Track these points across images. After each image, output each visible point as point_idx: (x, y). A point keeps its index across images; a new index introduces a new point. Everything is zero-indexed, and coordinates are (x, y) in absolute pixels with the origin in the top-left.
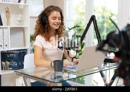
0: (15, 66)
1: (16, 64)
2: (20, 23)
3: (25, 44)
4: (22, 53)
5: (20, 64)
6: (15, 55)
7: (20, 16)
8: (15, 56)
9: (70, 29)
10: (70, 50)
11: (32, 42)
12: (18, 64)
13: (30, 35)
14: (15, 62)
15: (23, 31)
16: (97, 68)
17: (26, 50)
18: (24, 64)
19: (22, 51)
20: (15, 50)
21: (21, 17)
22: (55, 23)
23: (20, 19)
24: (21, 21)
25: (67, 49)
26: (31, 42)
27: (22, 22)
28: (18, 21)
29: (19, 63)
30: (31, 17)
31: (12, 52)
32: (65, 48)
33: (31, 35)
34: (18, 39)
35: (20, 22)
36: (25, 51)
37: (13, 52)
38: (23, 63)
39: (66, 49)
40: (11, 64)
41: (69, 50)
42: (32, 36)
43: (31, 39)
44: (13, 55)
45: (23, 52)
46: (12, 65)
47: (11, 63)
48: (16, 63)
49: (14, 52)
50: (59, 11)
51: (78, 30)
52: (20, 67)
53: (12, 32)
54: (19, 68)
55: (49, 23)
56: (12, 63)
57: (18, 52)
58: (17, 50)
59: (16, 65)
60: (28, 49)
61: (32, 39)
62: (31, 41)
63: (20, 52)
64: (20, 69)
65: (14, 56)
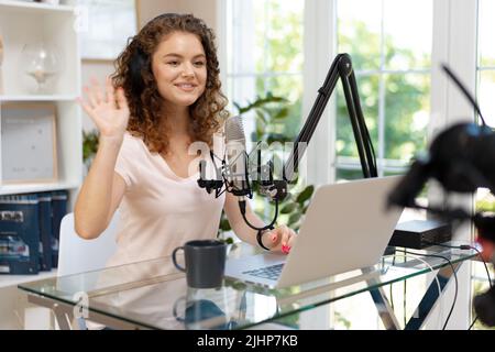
0: (22, 257)
1: (24, 249)
2: (42, 85)
3: (60, 169)
4: (51, 208)
5: (41, 250)
6: (21, 214)
7: (43, 55)
8: (22, 220)
9: (242, 111)
10: (251, 197)
11: (92, 160)
12: (33, 250)
13: (84, 133)
14: (20, 244)
15: (53, 118)
16: (358, 272)
17: (66, 192)
18: (57, 252)
19: (49, 199)
20: (20, 195)
21: (47, 61)
22: (179, 80)
23: (40, 68)
24: (46, 75)
25: (236, 193)
26: (87, 162)
27: (48, 81)
28: (33, 75)
29: (38, 247)
30: (85, 61)
31: (8, 202)
32: (230, 189)
33: (87, 133)
34: (33, 148)
35: (42, 78)
36: (64, 197)
37: (14, 202)
38: (55, 248)
39: (233, 191)
40: (5, 250)
41: (246, 198)
42: (92, 139)
43: (84, 151)
44: (12, 214)
45: (52, 201)
46: (10, 253)
47: (5, 245)
48: (27, 248)
49: (18, 202)
50: (193, 31)
51: (275, 114)
52: (41, 261)
53: (8, 121)
54: (39, 267)
55: (153, 83)
56: (10, 245)
57: (35, 202)
58: (29, 195)
59: (26, 253)
60: (75, 189)
61: (88, 150)
62: (85, 158)
63: (40, 203)
64: (42, 270)
65: (18, 216)
